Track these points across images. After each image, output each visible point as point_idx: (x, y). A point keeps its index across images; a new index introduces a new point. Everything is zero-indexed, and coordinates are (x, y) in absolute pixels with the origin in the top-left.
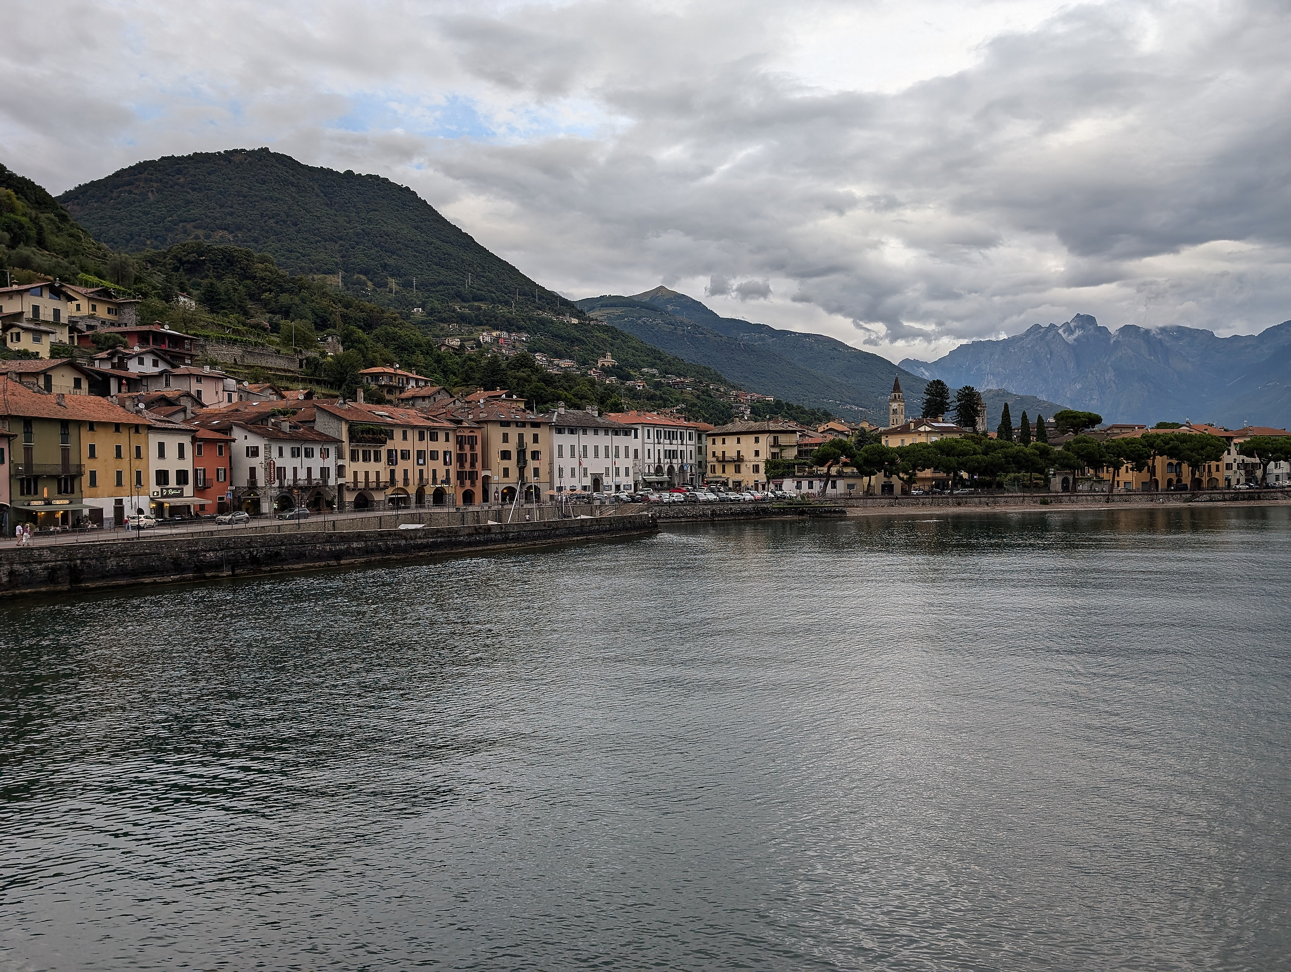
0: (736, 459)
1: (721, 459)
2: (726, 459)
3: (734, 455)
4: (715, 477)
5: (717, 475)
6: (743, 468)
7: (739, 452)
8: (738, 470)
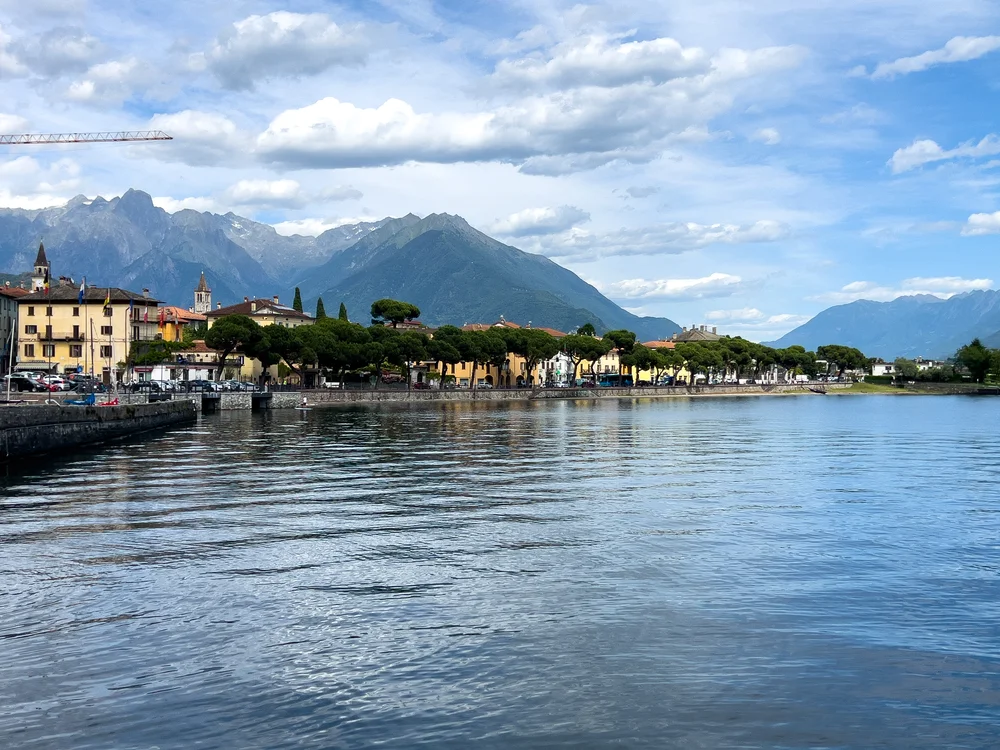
0: (72, 336)
1: (43, 336)
2: (54, 337)
3: (70, 333)
4: (33, 362)
5: (36, 359)
6: (86, 348)
7: (76, 328)
8: (76, 352)
